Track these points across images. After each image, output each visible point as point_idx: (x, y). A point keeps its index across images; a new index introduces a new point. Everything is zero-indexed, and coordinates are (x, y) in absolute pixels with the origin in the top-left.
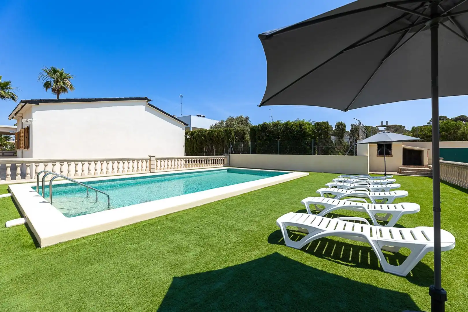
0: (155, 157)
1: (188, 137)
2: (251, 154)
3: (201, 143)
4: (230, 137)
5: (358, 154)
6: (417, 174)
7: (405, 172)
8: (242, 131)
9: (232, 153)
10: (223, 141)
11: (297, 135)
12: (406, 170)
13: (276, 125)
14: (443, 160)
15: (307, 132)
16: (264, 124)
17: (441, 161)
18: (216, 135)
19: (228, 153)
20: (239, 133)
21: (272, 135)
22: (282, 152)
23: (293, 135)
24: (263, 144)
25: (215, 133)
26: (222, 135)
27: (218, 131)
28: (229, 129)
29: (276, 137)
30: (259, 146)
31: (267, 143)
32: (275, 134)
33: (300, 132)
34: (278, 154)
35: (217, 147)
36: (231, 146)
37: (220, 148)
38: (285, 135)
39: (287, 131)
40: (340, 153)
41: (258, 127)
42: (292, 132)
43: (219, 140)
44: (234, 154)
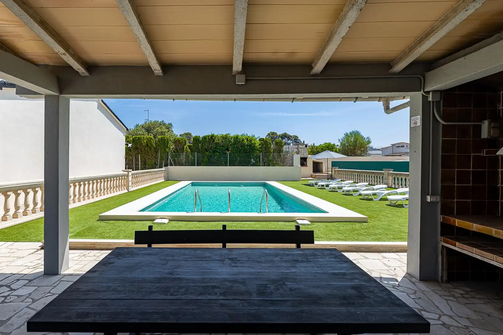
1: (130, 145)
2: (197, 166)
5: (294, 165)
6: (325, 178)
7: (319, 177)
9: (171, 165)
10: (156, 152)
11: (248, 149)
14: (338, 169)
15: (256, 147)
16: (212, 136)
17: (336, 169)
18: (144, 143)
19: (166, 165)
20: (180, 143)
21: (221, 148)
22: (232, 164)
23: (244, 148)
24: (211, 156)
25: (143, 141)
26: (154, 143)
27: (148, 139)
28: (167, 138)
29: (225, 149)
30: (207, 158)
31: (217, 154)
32: (224, 146)
33: (250, 146)
34: (227, 166)
35: (145, 158)
36: (169, 157)
37: (151, 159)
38: (235, 148)
39: (237, 144)
40: (278, 165)
41: (205, 138)
42: (243, 145)
43: (150, 149)
44: (174, 166)
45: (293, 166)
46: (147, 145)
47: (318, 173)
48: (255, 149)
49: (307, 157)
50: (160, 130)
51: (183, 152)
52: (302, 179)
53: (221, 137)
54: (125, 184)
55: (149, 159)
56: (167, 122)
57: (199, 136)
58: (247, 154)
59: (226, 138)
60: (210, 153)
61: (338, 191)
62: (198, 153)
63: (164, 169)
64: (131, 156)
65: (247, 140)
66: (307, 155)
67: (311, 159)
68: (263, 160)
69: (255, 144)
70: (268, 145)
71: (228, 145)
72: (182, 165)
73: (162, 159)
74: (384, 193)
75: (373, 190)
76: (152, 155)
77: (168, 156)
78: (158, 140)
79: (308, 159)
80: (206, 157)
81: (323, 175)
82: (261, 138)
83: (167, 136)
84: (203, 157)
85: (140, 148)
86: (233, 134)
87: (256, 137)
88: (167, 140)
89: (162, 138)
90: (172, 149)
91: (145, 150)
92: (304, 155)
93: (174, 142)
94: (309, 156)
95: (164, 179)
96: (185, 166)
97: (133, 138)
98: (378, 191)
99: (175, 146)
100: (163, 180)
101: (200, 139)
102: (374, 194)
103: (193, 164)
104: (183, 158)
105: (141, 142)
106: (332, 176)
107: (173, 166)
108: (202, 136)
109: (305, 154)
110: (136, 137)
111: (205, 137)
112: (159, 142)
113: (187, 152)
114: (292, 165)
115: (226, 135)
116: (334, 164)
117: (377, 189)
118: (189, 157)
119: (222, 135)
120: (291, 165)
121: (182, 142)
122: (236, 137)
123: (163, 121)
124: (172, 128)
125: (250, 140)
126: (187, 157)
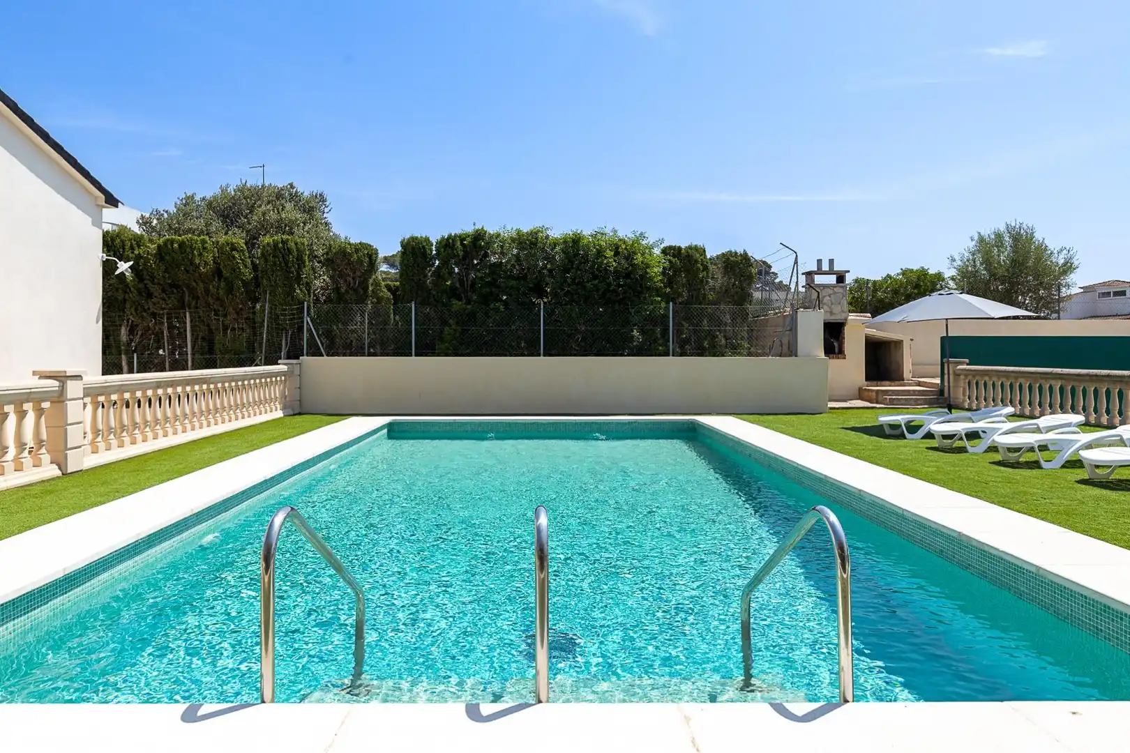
1: (123, 267)
2: (416, 355)
5: (799, 353)
6: (919, 402)
7: (894, 399)
9: (317, 353)
11: (620, 286)
12: (890, 393)
13: (530, 243)
14: (968, 364)
15: (651, 279)
16: (479, 236)
17: (960, 367)
18: (206, 264)
19: (294, 354)
20: (349, 263)
21: (513, 283)
22: (557, 348)
23: (602, 286)
24: (472, 316)
25: (200, 255)
26: (246, 266)
27: (221, 249)
28: (296, 244)
29: (530, 289)
30: (457, 323)
31: (497, 310)
32: (525, 278)
33: (628, 275)
34: (539, 355)
35: (208, 326)
36: (307, 319)
37: (234, 329)
38: (569, 285)
39: (578, 269)
40: (735, 350)
41: (447, 244)
42: (600, 273)
43: (230, 290)
44: (325, 357)
45: (796, 356)
46: (218, 272)
47: (888, 383)
48: (648, 289)
49: (846, 319)
50: (273, 216)
51: (362, 300)
52: (831, 405)
53: (513, 240)
54: (44, 437)
55: (225, 328)
56: (306, 189)
57: (427, 240)
58: (617, 307)
59: (533, 244)
60: (469, 302)
61: (968, 447)
62: (422, 304)
63: (284, 368)
64: (154, 315)
65: (617, 253)
66: (843, 311)
67: (858, 328)
68: (678, 332)
69: (648, 266)
70: (696, 276)
71: (540, 272)
72: (358, 351)
73: (277, 329)
74: (1077, 441)
75: (1038, 430)
76: (238, 313)
77: (303, 318)
78: (263, 254)
79: (847, 329)
80: (451, 321)
81: (909, 391)
82: (670, 248)
83: (301, 236)
84: (445, 323)
85: (188, 287)
86: (558, 230)
87: (651, 240)
88: (295, 253)
89: (276, 244)
90: (322, 288)
91: (207, 291)
92: (831, 313)
93: (327, 260)
94: (852, 316)
95: (284, 409)
96: (370, 355)
97: (159, 246)
98: (1051, 436)
99: (331, 278)
100: (280, 414)
101: (431, 251)
102: (1043, 448)
103: (402, 351)
104: (361, 324)
105: (192, 263)
106: (941, 392)
107: (321, 355)
108: (439, 238)
109: (837, 309)
110: (172, 242)
111: (448, 239)
112: (266, 261)
113: (380, 300)
114: (791, 351)
115: (534, 234)
116: (952, 347)
117: (1050, 429)
118: (386, 323)
119: (519, 232)
120: (785, 348)
121: (360, 262)
122: (573, 240)
123: (292, 186)
124: (326, 210)
125: (627, 252)
126: (378, 319)
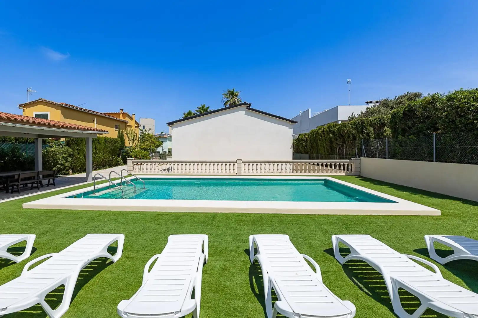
0: (241, 160)
3: (331, 142)
4: (362, 132)
8: (377, 121)
10: (355, 139)
34: (433, 161)
36: (363, 145)
107: (365, 157)
